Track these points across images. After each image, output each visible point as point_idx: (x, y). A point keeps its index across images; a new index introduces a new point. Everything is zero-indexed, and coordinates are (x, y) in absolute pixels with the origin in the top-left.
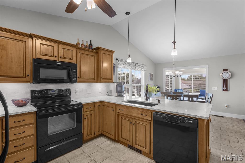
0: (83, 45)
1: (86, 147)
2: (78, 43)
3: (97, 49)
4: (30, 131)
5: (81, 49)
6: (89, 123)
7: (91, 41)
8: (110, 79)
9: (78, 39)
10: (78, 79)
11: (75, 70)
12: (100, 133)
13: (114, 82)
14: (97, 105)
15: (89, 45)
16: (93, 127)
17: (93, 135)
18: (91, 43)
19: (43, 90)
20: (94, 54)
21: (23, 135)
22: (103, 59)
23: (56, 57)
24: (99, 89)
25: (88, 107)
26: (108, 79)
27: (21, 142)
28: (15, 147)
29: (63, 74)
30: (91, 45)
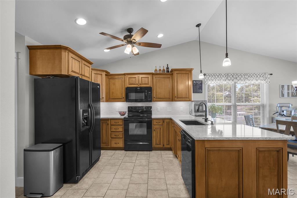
0: (160, 70)
1: (153, 153)
2: (156, 70)
3: (172, 70)
4: (121, 129)
5: (157, 74)
6: (159, 135)
7: (168, 65)
8: (187, 98)
9: (156, 67)
10: (154, 99)
11: (150, 92)
12: (169, 146)
13: (193, 101)
14: (165, 121)
15: (165, 69)
16: (162, 140)
17: (161, 146)
18: (168, 66)
19: (134, 107)
20: (169, 76)
21: (118, 130)
22: (177, 79)
23: (137, 84)
24: (181, 107)
25: (157, 121)
26: (185, 98)
27: (117, 134)
28: (115, 135)
29: (142, 95)
30: (168, 68)
